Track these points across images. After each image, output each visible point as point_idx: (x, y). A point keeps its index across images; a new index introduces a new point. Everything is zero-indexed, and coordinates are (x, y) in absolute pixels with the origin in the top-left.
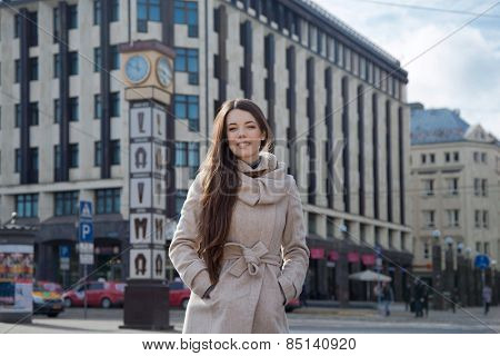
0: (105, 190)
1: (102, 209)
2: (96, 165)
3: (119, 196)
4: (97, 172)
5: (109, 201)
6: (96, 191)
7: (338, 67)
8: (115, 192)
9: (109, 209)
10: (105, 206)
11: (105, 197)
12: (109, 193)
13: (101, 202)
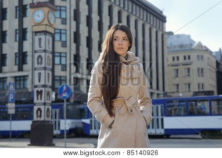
0: (20, 77)
1: (18, 87)
2: (16, 64)
3: (26, 80)
4: (16, 68)
5: (22, 82)
6: (15, 77)
7: (133, 14)
8: (25, 78)
9: (22, 86)
10: (20, 85)
11: (20, 80)
12: (22, 78)
13: (18, 83)
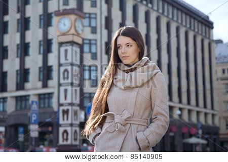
0: (44, 94)
1: (42, 105)
2: (40, 80)
3: (52, 97)
4: (40, 84)
5: (46, 101)
6: (39, 95)
8: (50, 95)
9: (46, 105)
10: (44, 104)
11: (44, 98)
12: (47, 96)
13: (42, 101)
